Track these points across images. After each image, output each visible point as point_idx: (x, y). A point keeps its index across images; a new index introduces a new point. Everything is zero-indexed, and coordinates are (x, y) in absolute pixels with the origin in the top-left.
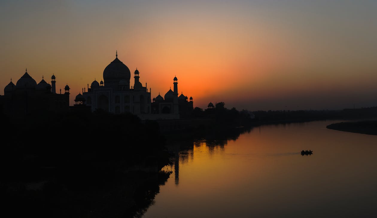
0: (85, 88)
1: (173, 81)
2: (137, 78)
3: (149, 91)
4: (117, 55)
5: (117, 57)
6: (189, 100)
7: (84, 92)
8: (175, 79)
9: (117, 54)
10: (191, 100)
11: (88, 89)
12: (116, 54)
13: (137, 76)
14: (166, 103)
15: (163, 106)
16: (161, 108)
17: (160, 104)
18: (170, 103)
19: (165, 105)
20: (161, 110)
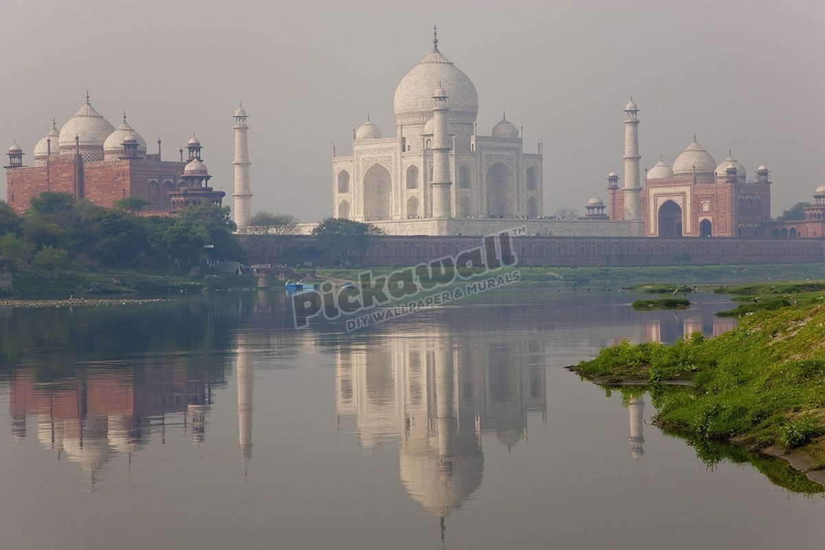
14: (671, 190)
15: (662, 201)
16: (656, 204)
17: (653, 191)
18: (681, 189)
19: (666, 195)
20: (655, 211)
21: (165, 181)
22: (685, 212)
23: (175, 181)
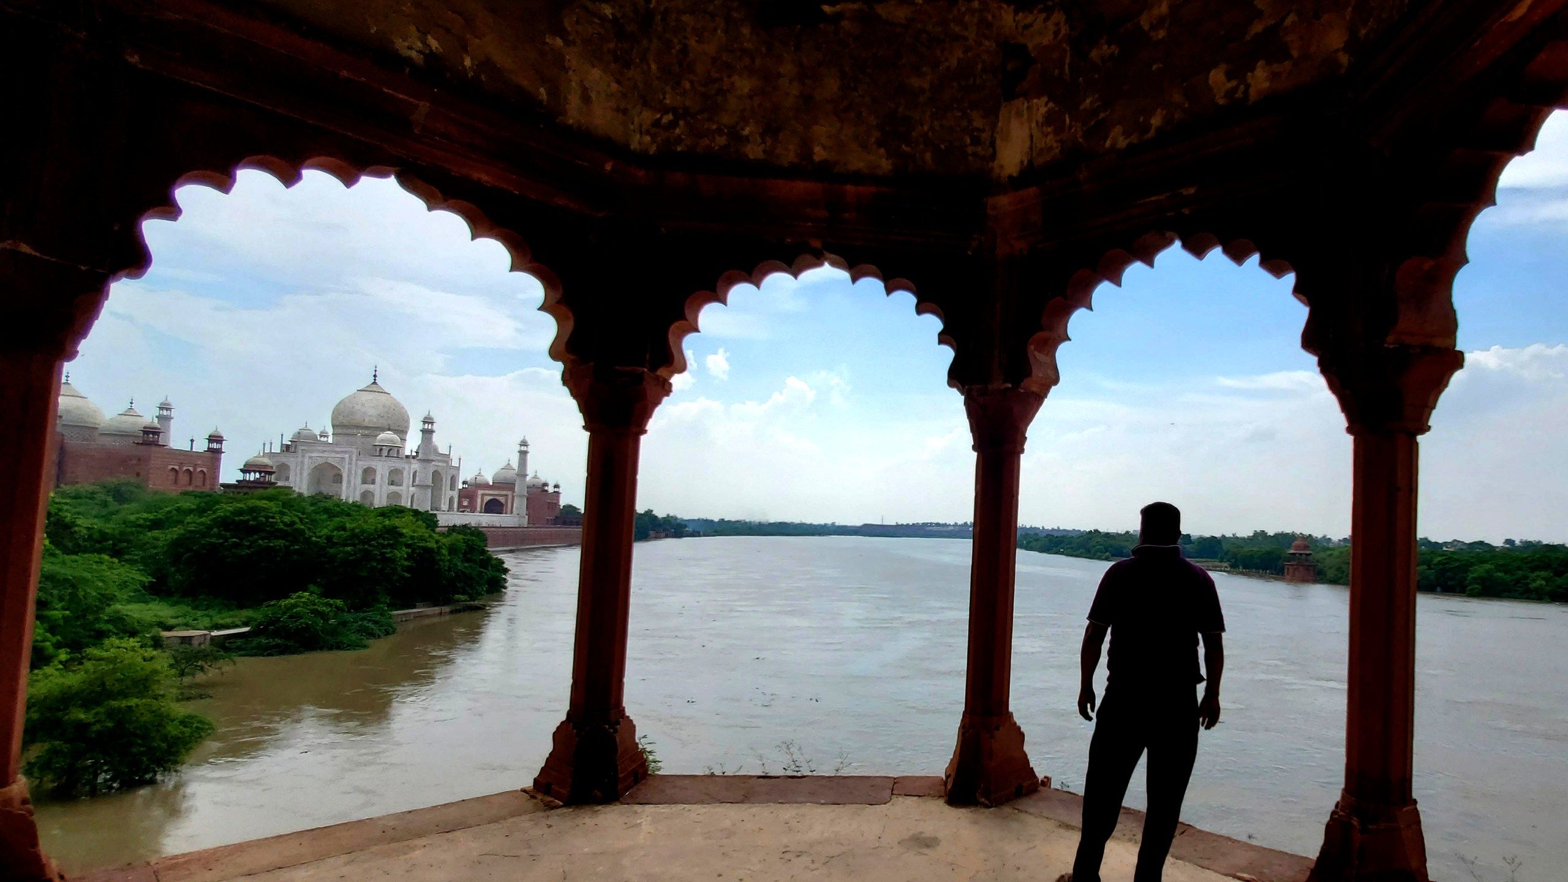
0: (271, 443)
1: (518, 448)
2: (427, 433)
3: (455, 463)
4: (375, 376)
5: (375, 380)
6: (551, 489)
7: (267, 451)
8: (524, 443)
9: (377, 374)
10: (556, 490)
11: (282, 444)
12: (374, 373)
13: (430, 428)
14: (496, 492)
15: (488, 498)
16: (482, 500)
17: (480, 492)
18: (504, 492)
19: (491, 495)
20: (482, 506)
21: (185, 468)
22: (507, 507)
23: (195, 469)
